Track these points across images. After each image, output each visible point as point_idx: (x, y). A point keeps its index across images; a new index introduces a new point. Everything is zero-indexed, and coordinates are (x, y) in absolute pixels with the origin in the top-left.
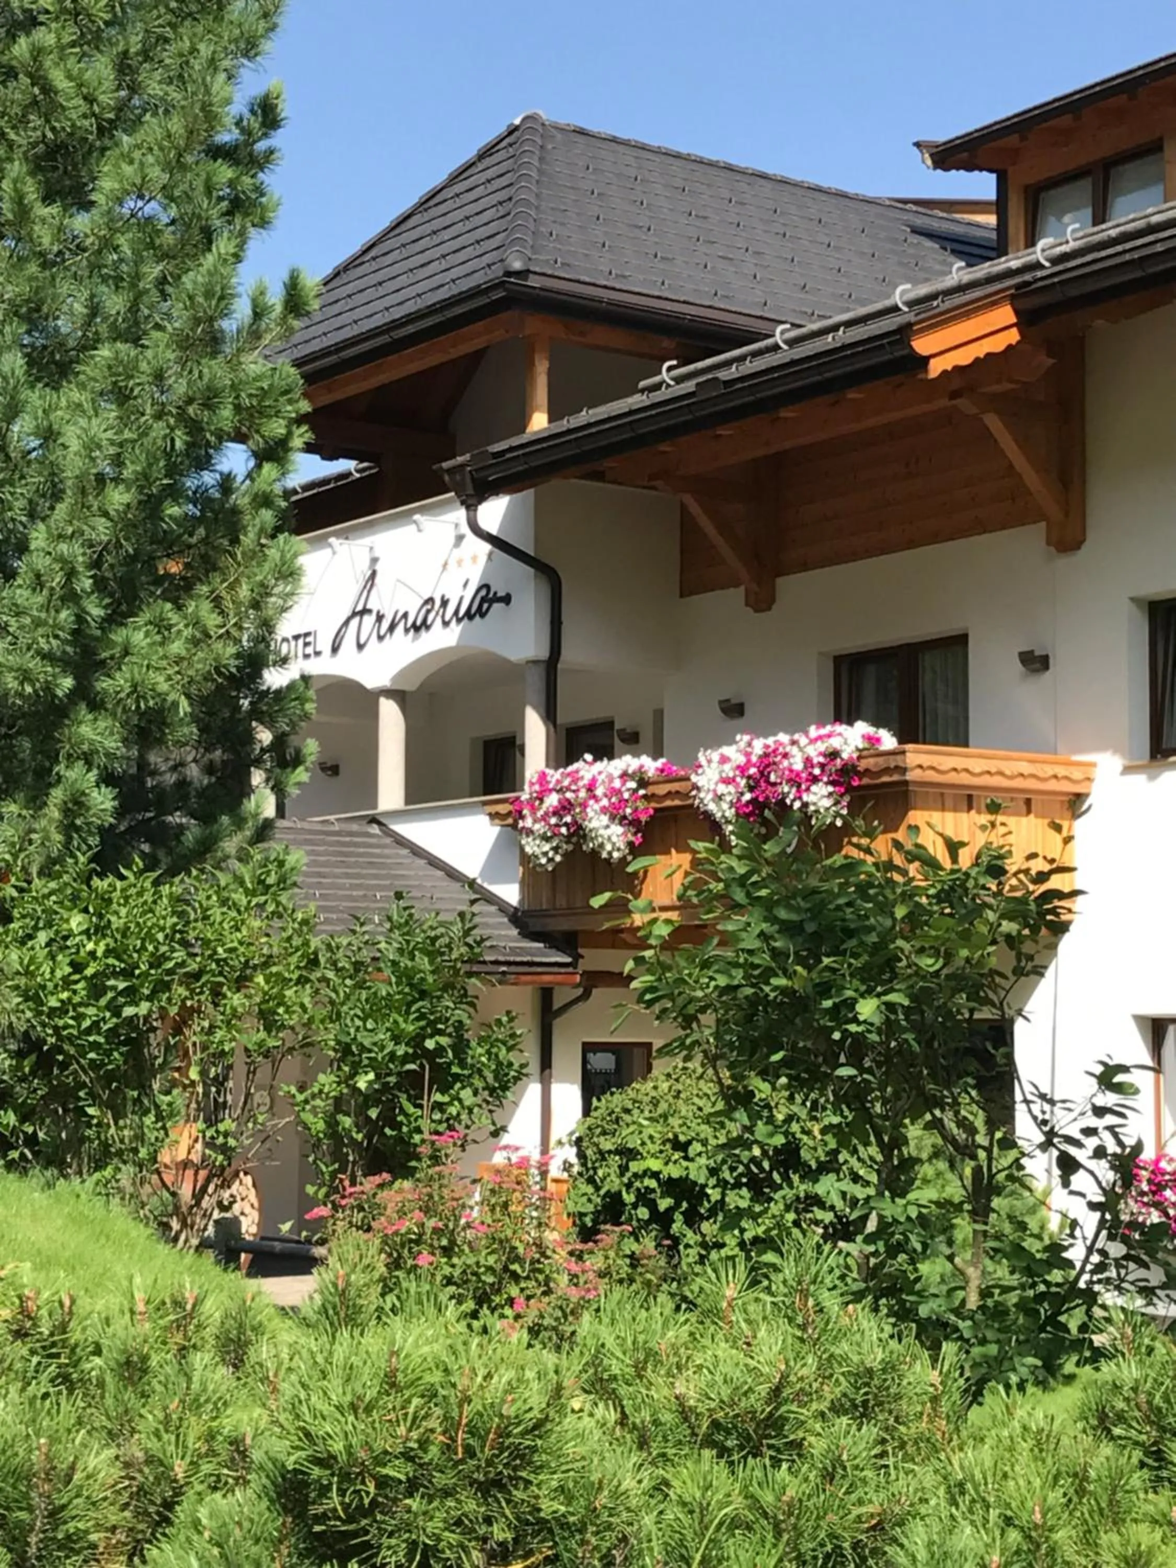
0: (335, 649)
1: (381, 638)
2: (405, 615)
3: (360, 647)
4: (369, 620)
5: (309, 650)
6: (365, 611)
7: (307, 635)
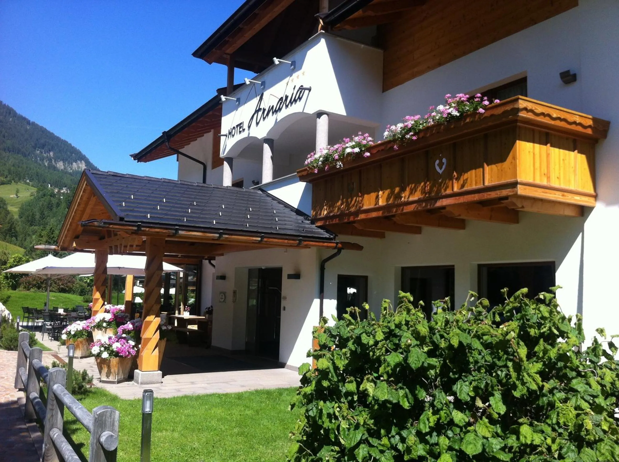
0: (249, 127)
1: (264, 118)
2: (273, 107)
3: (257, 124)
4: (260, 113)
5: (241, 130)
6: (260, 109)
7: (241, 124)
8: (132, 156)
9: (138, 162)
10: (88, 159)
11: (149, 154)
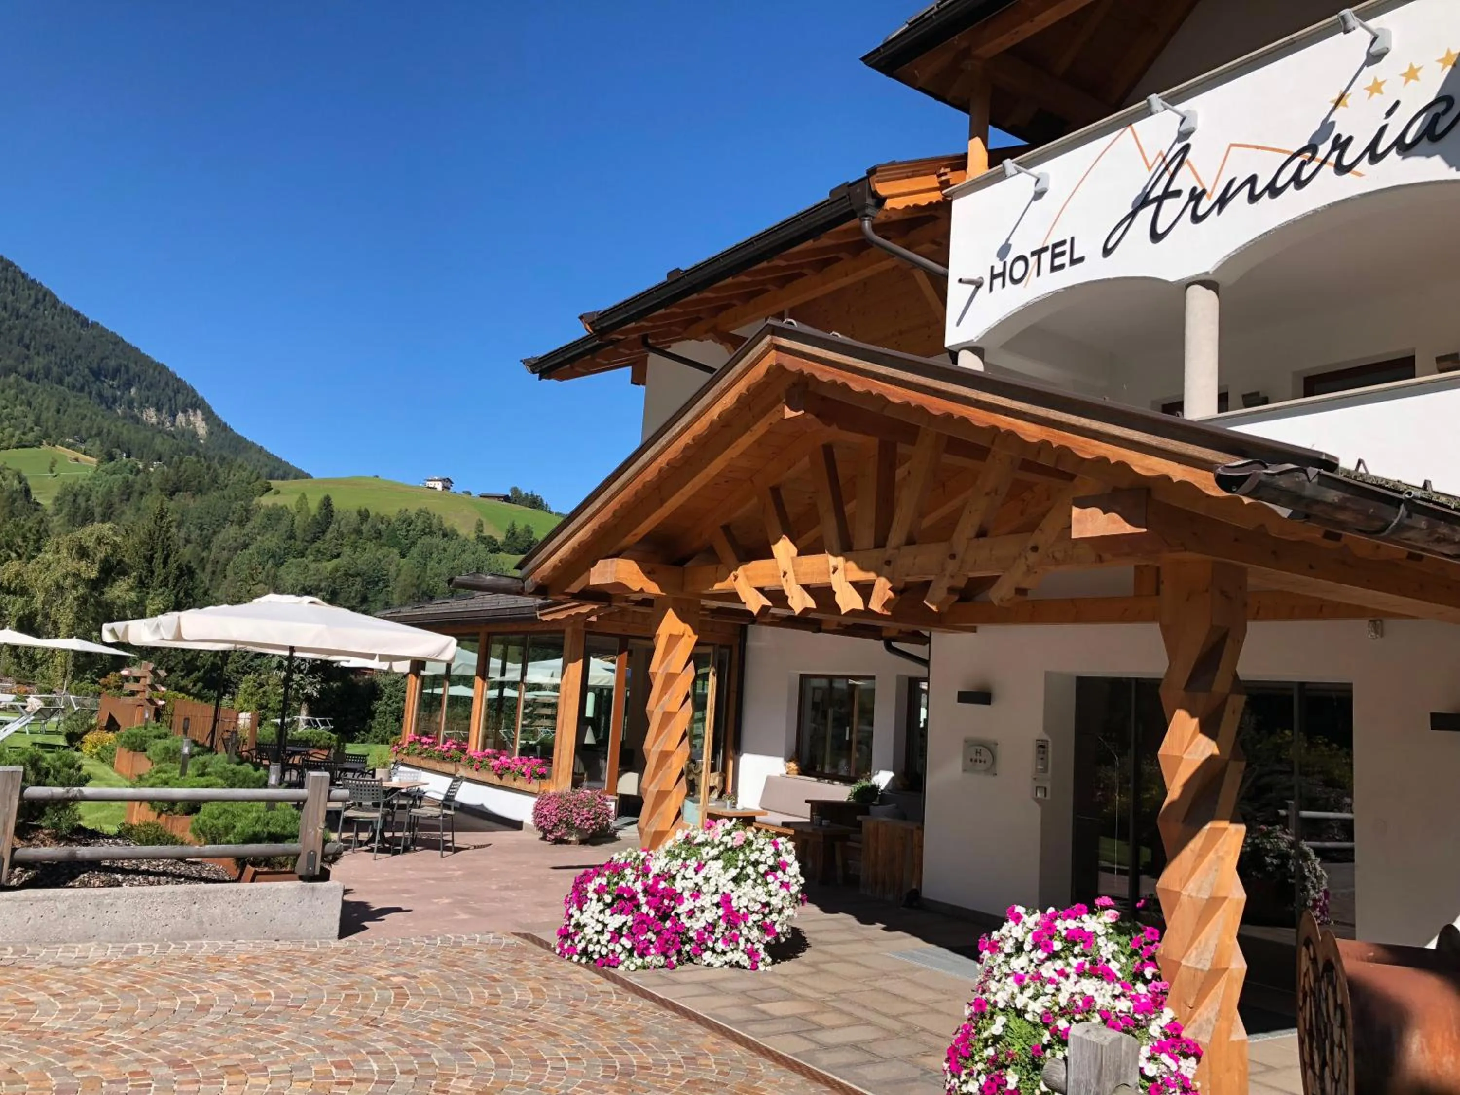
5: (1061, 261)
6: (1168, 195)
7: (1057, 245)
8: (525, 362)
9: (540, 379)
10: (209, 407)
11: (589, 357)
